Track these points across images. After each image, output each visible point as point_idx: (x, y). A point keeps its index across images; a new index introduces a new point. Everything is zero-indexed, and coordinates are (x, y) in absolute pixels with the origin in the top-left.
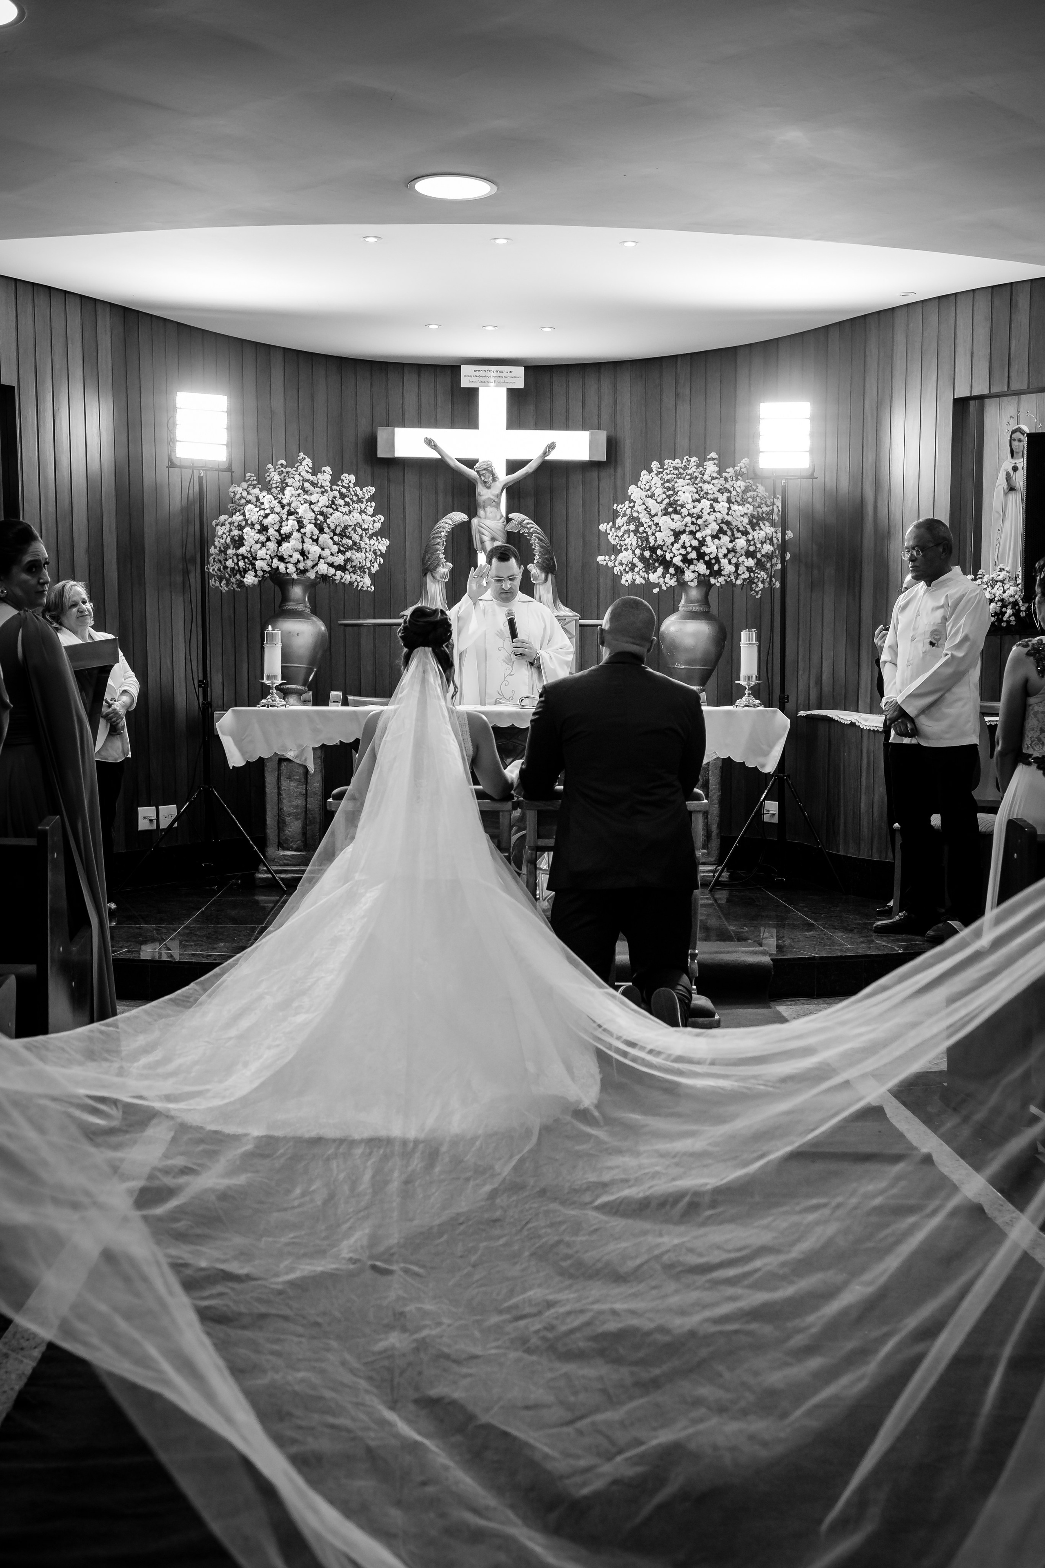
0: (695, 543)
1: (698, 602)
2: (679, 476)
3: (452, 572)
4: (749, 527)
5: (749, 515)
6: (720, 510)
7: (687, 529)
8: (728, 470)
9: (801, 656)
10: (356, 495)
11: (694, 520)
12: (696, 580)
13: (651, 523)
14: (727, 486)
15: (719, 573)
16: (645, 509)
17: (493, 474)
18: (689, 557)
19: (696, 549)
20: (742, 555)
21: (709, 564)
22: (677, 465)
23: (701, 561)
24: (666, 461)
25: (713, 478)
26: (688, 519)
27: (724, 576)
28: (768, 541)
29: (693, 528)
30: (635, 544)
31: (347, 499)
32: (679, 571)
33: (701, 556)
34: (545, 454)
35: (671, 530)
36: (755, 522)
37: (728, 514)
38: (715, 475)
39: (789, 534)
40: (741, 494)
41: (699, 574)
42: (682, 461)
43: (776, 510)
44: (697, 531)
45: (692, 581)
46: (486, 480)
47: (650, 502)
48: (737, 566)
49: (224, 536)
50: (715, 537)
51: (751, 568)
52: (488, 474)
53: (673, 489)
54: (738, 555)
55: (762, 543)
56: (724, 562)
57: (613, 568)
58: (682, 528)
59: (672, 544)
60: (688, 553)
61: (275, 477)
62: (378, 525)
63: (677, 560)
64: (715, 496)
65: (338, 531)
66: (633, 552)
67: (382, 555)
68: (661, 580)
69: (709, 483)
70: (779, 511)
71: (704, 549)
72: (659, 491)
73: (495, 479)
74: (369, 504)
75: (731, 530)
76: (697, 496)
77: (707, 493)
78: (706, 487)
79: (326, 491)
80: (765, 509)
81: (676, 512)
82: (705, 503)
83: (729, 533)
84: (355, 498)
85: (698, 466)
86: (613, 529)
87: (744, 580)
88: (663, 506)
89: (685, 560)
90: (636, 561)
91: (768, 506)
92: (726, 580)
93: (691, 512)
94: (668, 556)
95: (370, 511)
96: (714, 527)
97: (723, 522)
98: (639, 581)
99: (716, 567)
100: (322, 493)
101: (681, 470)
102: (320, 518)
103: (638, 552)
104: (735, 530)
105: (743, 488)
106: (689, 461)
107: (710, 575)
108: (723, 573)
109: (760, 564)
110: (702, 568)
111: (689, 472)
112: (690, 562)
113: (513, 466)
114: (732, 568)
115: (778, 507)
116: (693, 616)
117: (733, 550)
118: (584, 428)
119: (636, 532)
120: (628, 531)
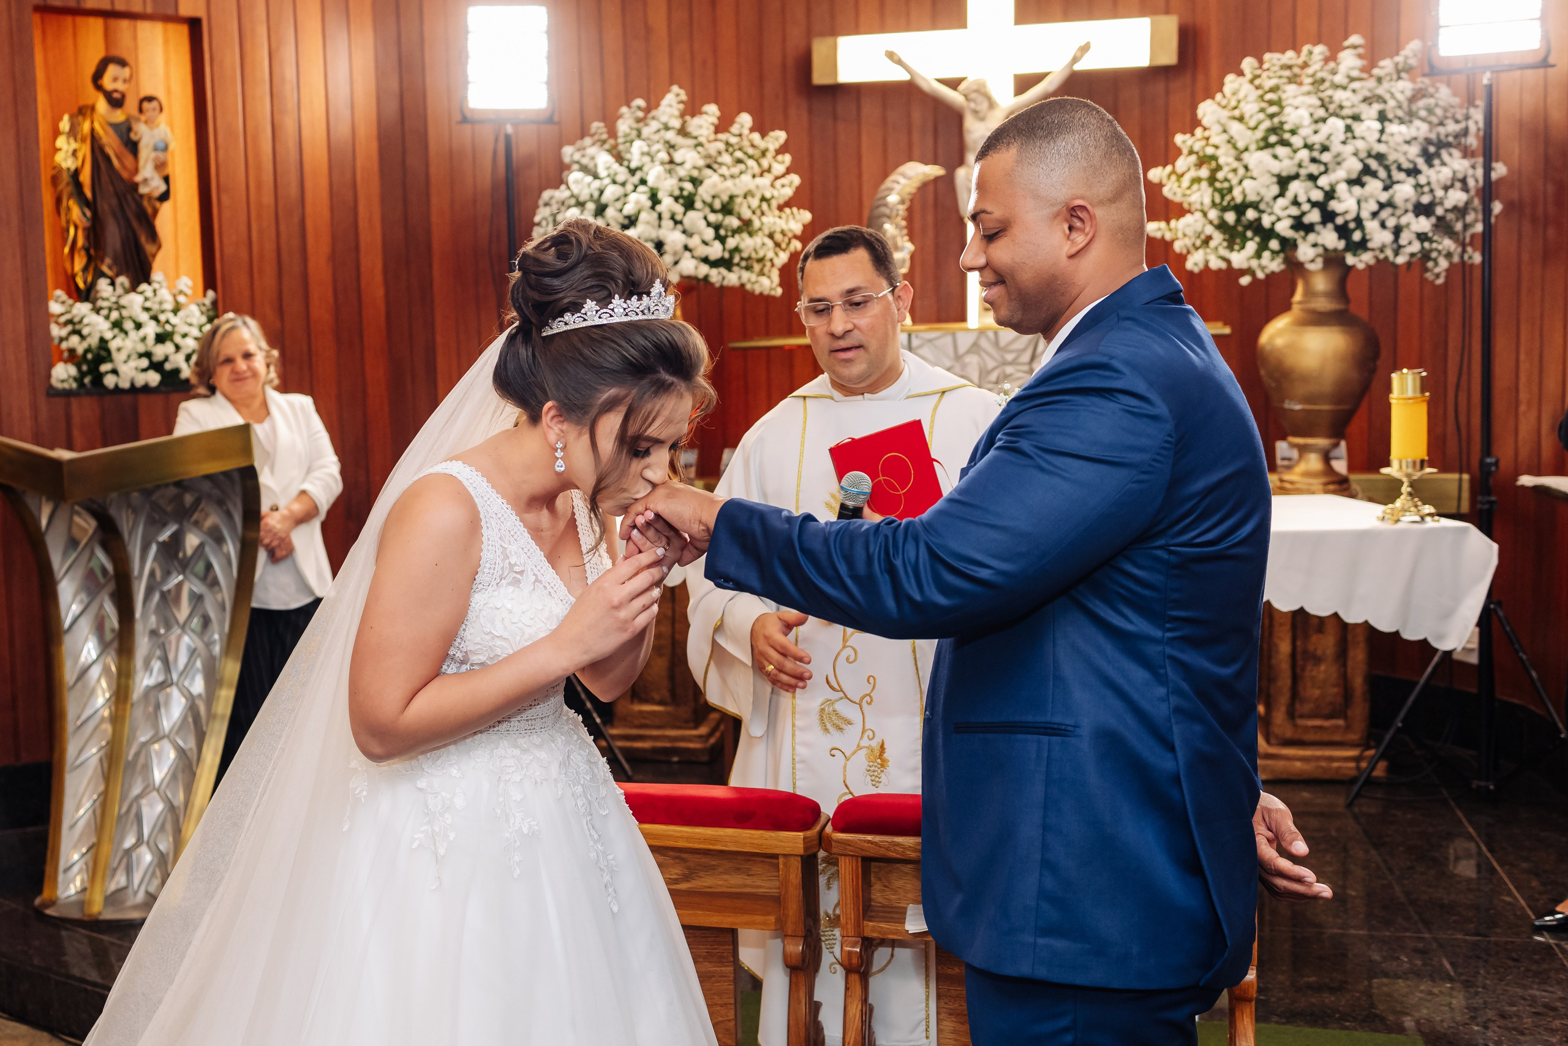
0: (1317, 196)
1: (1326, 294)
2: (1293, 80)
3: (913, 257)
4: (1421, 163)
5: (1421, 140)
6: (1365, 134)
7: (1303, 172)
8: (1382, 63)
9: (1523, 379)
10: (753, 146)
11: (1316, 154)
12: (1320, 261)
13: (1236, 164)
14: (1380, 91)
15: (1362, 245)
16: (1229, 142)
17: (989, 98)
18: (1307, 220)
19: (1321, 206)
20: (1406, 211)
21: (1343, 231)
22: (1290, 63)
23: (1330, 226)
24: (1267, 56)
25: (1352, 79)
26: (1304, 154)
27: (1373, 250)
28: (1458, 185)
29: (1314, 169)
30: (1207, 201)
31: (739, 154)
32: (1287, 245)
33: (1328, 217)
34: (1075, 60)
35: (1274, 175)
36: (1432, 152)
37: (1379, 141)
38: (1355, 73)
39: (1500, 170)
40: (1405, 105)
41: (1326, 249)
42: (1298, 52)
43: (1473, 128)
44: (1321, 174)
45: (1312, 261)
46: (978, 108)
47: (1235, 128)
48: (1397, 231)
49: (544, 223)
50: (1356, 182)
51: (1425, 234)
52: (980, 98)
53: (1279, 103)
54: (1398, 212)
55: (1446, 188)
56: (1372, 226)
57: (1172, 242)
58: (1293, 171)
59: (1276, 198)
60: (1304, 214)
61: (624, 126)
62: (788, 192)
63: (1284, 228)
64: (1356, 110)
65: (717, 205)
66: (1205, 214)
67: (796, 237)
68: (1254, 263)
69: (1345, 88)
70: (1479, 130)
71: (1333, 205)
72: (1250, 108)
73: (992, 105)
74: (780, 157)
75: (1387, 168)
76: (1321, 113)
77: (1341, 107)
78: (1340, 96)
79: (700, 144)
80: (1452, 127)
81: (1285, 143)
82: (1336, 125)
83: (1382, 174)
84: (750, 151)
85: (1327, 60)
86: (1174, 178)
87: (1412, 255)
88: (1259, 134)
89: (1299, 225)
90: (1209, 230)
91: (1457, 122)
92: (1376, 257)
93: (1310, 141)
94: (1266, 221)
95: (779, 168)
96: (1354, 166)
97: (1370, 156)
98: (1215, 264)
99: (1357, 236)
100: (696, 146)
101: (1296, 70)
102: (688, 187)
103: (1213, 214)
104: (1393, 168)
105: (1409, 93)
106: (1310, 53)
107: (1347, 248)
108: (1370, 245)
109: (1443, 226)
110: (1329, 238)
111: (1310, 71)
112: (1309, 228)
113: (1024, 83)
114: (1387, 237)
115: (1476, 123)
116: (1317, 319)
117: (1390, 204)
118: (1142, 13)
119: (1212, 180)
120: (1197, 180)
